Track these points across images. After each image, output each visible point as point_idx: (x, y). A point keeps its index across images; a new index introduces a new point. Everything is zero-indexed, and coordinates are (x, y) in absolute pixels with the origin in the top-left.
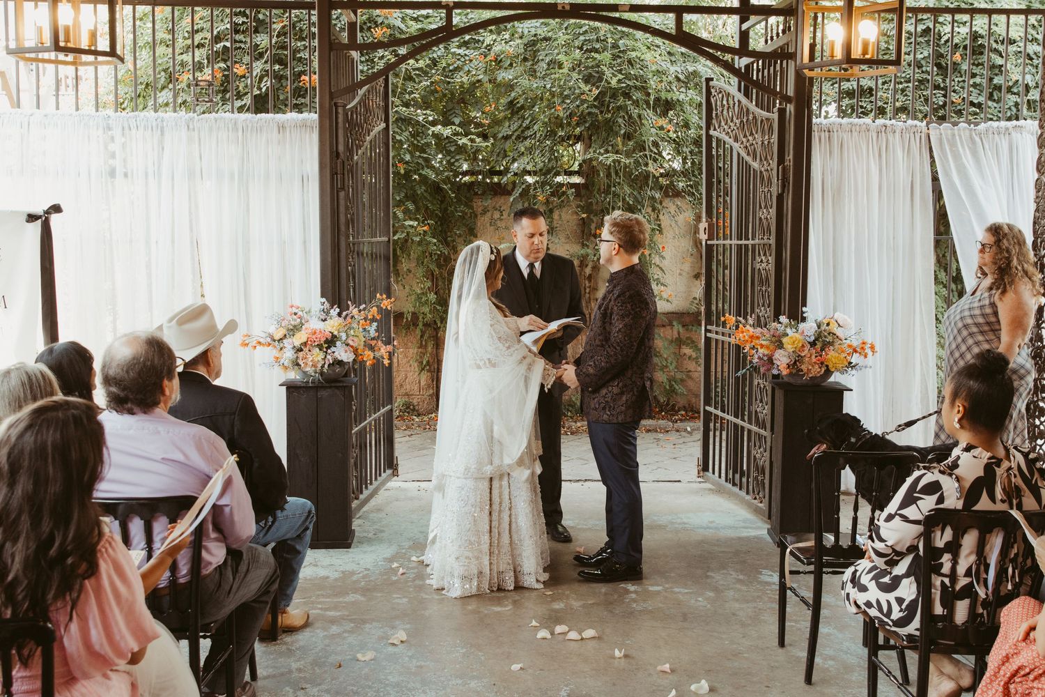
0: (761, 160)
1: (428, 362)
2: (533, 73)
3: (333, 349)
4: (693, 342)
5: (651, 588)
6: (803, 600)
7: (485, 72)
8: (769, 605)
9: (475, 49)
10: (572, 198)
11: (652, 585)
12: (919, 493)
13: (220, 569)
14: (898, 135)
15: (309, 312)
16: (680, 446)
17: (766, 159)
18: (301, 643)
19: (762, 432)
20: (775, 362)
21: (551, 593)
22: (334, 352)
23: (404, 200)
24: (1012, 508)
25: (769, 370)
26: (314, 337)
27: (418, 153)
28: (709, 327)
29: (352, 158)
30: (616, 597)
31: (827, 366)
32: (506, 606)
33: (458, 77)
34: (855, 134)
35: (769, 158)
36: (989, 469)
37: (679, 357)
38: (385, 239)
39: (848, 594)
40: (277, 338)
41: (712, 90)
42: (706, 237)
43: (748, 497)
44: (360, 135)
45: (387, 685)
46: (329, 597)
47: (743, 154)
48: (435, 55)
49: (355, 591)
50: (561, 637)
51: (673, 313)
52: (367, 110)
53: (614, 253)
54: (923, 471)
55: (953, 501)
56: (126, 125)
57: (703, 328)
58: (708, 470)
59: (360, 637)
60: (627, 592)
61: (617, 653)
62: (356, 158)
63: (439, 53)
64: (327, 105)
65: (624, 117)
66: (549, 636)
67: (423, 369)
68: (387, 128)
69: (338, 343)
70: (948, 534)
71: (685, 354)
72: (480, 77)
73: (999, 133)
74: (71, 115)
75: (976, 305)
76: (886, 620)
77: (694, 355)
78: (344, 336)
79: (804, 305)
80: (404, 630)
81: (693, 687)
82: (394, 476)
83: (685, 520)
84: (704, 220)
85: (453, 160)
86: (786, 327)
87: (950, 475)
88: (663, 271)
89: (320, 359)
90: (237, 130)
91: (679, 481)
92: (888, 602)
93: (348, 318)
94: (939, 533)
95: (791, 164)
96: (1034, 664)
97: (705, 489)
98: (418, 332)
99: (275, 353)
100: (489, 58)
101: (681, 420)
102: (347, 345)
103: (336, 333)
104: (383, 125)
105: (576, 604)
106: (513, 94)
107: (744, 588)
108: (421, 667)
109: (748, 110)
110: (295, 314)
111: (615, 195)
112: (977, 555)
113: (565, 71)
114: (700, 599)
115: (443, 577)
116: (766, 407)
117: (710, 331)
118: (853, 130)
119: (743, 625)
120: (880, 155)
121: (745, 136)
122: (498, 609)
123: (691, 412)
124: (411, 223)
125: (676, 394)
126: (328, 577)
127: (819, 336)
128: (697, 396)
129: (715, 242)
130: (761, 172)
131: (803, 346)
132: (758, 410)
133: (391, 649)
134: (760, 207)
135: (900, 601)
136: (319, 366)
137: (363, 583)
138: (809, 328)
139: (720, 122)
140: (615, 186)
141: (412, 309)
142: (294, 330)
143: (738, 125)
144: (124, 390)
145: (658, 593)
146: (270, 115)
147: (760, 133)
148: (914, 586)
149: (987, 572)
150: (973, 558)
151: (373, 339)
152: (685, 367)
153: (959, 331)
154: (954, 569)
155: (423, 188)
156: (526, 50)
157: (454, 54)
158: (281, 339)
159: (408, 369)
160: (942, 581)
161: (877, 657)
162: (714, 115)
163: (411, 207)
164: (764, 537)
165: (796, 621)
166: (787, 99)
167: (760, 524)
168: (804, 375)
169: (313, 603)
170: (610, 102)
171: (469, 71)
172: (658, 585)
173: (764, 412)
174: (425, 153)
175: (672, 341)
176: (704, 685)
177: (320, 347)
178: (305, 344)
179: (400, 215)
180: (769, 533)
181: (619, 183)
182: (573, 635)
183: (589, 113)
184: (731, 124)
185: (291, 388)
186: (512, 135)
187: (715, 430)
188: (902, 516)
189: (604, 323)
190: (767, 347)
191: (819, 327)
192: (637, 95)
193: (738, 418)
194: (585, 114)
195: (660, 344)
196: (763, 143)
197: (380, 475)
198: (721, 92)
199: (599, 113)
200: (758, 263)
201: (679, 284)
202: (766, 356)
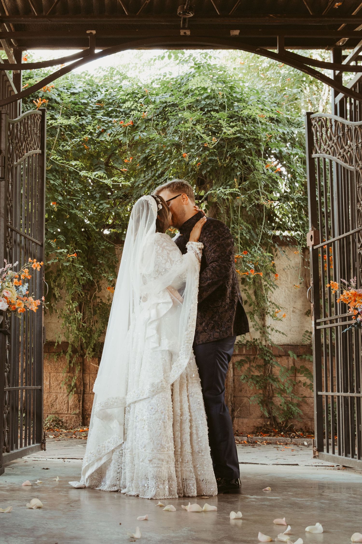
0: (356, 161)
1: (75, 385)
4: (307, 370)
7: (125, 135)
11: (270, 496)
16: (297, 451)
17: (361, 159)
27: (69, 197)
28: (318, 321)
29: (13, 161)
37: (295, 384)
38: (39, 242)
41: (313, 122)
42: (313, 243)
47: (341, 162)
48: (84, 122)
51: (288, 345)
58: (323, 450)
62: (15, 163)
63: (87, 121)
65: (239, 162)
67: (71, 391)
71: (300, 381)
77: (308, 382)
82: (42, 449)
84: (310, 229)
88: (278, 307)
91: (297, 465)
98: (67, 357)
101: (299, 436)
104: (39, 151)
106: (147, 151)
113: (190, 125)
117: (319, 324)
121: (342, 147)
123: (307, 433)
124: (62, 250)
125: (294, 415)
128: (312, 420)
129: (320, 245)
130: (357, 172)
134: (358, 201)
139: (321, 144)
143: (335, 141)
145: (277, 499)
147: (354, 140)
152: (300, 393)
155: (73, 224)
157: (99, 120)
159: (59, 391)
162: (315, 141)
163: (62, 239)
170: (227, 152)
171: (112, 134)
172: (275, 496)
175: (288, 369)
179: (54, 245)
183: (210, 160)
184: (330, 143)
187: (328, 444)
192: (249, 145)
193: (347, 392)
194: (206, 160)
195: (277, 370)
196: (357, 148)
197: (29, 444)
198: (320, 120)
199: (218, 159)
200: (359, 248)
201: (292, 320)
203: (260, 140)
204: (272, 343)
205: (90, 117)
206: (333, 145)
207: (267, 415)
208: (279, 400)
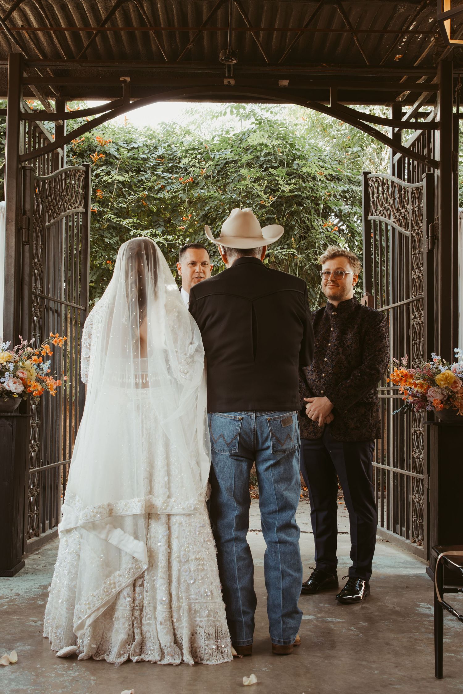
0: (412, 226)
7: (184, 191)
8: (427, 635)
9: (176, 173)
17: (417, 224)
19: (420, 476)
20: (429, 399)
22: (3, 383)
33: (162, 195)
35: (419, 221)
38: (83, 308)
41: (370, 182)
43: (408, 541)
44: (54, 206)
47: (397, 226)
48: (143, 178)
62: (47, 223)
63: (146, 176)
64: (15, 167)
65: (297, 221)
68: (86, 213)
69: (7, 374)
72: (180, 195)
78: (12, 367)
79: (456, 346)
84: (365, 294)
86: (439, 365)
93: (20, 352)
95: (440, 221)
102: (17, 377)
103: (5, 364)
104: (82, 209)
109: (400, 187)
114: (353, 628)
116: (423, 452)
119: (396, 654)
121: (398, 211)
130: (413, 237)
131: (455, 382)
132: (415, 456)
134: (413, 269)
138: (461, 366)
139: (377, 205)
143: (392, 203)
147: (410, 203)
151: (45, 375)
157: (158, 176)
162: (371, 202)
164: (423, 575)
165: (455, 652)
166: (435, 164)
167: (419, 565)
168: (457, 411)
170: (286, 210)
173: (421, 456)
180: (427, 572)
184: (386, 205)
190: (421, 386)
193: (397, 467)
196: (413, 212)
198: (377, 180)
199: (276, 218)
200: (412, 319)
202: (421, 393)
203: (319, 199)
205: (150, 173)
206: (389, 207)
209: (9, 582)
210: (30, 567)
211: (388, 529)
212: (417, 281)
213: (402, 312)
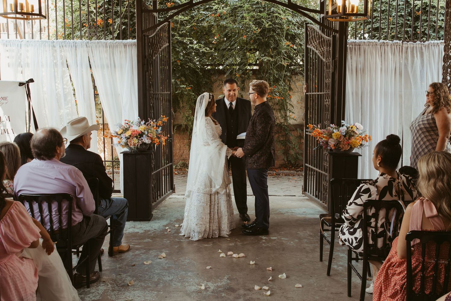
0: (326, 58)
2: (234, 21)
3: (142, 138)
5: (272, 238)
6: (328, 241)
7: (215, 22)
9: (211, 11)
10: (251, 75)
11: (273, 237)
12: (361, 193)
13: (80, 223)
14: (389, 47)
15: (133, 122)
16: (298, 181)
17: (328, 57)
18: (123, 258)
19: (326, 174)
20: (329, 144)
21: (229, 239)
22: (142, 139)
23: (180, 76)
24: (399, 199)
25: (327, 147)
26: (134, 133)
27: (186, 56)
28: (307, 130)
29: (152, 58)
30: (256, 241)
31: (351, 145)
32: (210, 244)
33: (203, 23)
34: (371, 46)
36: (390, 183)
37: (300, 144)
38: (169, 93)
39: (339, 237)
40: (119, 133)
41: (308, 28)
42: (305, 91)
43: (321, 202)
44: (156, 48)
45: (154, 274)
46: (137, 240)
47: (320, 55)
48: (193, 14)
49: (149, 238)
50: (230, 256)
51: (298, 125)
52: (160, 38)
53: (256, 97)
54: (364, 184)
55: (375, 197)
56: (61, 45)
57: (304, 130)
58: (306, 191)
59: (147, 256)
60: (262, 239)
61: (251, 263)
62: (154, 58)
63: (195, 13)
64: (140, 36)
65: (273, 40)
66: (225, 256)
68: (169, 46)
69: (144, 136)
70: (373, 211)
72: (213, 23)
73: (434, 46)
74: (38, 41)
75: (425, 119)
76: (351, 246)
78: (146, 133)
79: (344, 120)
80: (165, 253)
81: (280, 276)
82: (173, 193)
83: (293, 211)
84: (305, 84)
85: (201, 59)
86: (334, 129)
87: (374, 185)
88: (293, 107)
89: (136, 142)
90: (107, 47)
91: (295, 196)
92: (352, 239)
93: (149, 125)
94: (370, 210)
95: (338, 59)
96: (396, 261)
97: (305, 199)
98: (188, 133)
99: (119, 140)
100: (216, 15)
101: (300, 171)
102: (148, 136)
103: (143, 131)
104: (167, 44)
105: (239, 244)
107: (312, 238)
108: (170, 267)
109: (322, 36)
110: (127, 124)
111: (270, 74)
112: (385, 219)
113: (247, 20)
114: (292, 242)
115: (190, 233)
116: (328, 163)
117: (307, 132)
118: (370, 45)
119: (307, 253)
120: (381, 56)
121: (320, 48)
122: (207, 245)
124: (183, 86)
125: (299, 159)
126: (138, 232)
127: (347, 132)
129: (309, 93)
130: (326, 63)
131: (340, 137)
132: (325, 165)
133: (159, 260)
134: (326, 78)
135: (356, 238)
136: (136, 145)
137: (152, 235)
138: (343, 129)
139: (311, 41)
140: (270, 70)
141: (185, 123)
142: (126, 130)
143: (318, 43)
144: (40, 150)
145: (275, 240)
146: (121, 41)
147: (326, 46)
148: (361, 233)
149: (390, 226)
150: (384, 220)
151: (159, 134)
153: (418, 131)
154: (376, 225)
155: (189, 71)
156: (232, 12)
157: (201, 14)
158: (121, 134)
159: (184, 149)
160: (372, 230)
161: (351, 263)
162: (309, 39)
163: (183, 79)
166: (336, 31)
168: (341, 149)
169: (130, 242)
170: (267, 34)
171: (208, 21)
172: (275, 237)
173: (327, 165)
174: (190, 56)
175: (297, 137)
176: (284, 275)
177: (137, 137)
178: (130, 136)
179: (179, 83)
181: (272, 69)
182: (235, 255)
183: (258, 39)
184: (315, 43)
185: (125, 154)
186: (226, 48)
188: (355, 203)
189: (253, 127)
190: (326, 138)
191: (348, 128)
192: (278, 31)
193: (317, 169)
194: (256, 39)
195: (292, 138)
196: (327, 50)
197: (167, 192)
198: (311, 29)
200: (325, 102)
201: (300, 112)
202: (325, 141)
203: (284, 28)
204: (290, 124)
207: (286, 159)
208: (292, 152)
209: (149, 224)
210: (156, 216)
211: (313, 195)
212: (328, 84)
213: (321, 96)
